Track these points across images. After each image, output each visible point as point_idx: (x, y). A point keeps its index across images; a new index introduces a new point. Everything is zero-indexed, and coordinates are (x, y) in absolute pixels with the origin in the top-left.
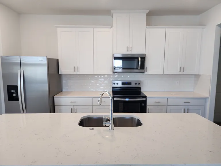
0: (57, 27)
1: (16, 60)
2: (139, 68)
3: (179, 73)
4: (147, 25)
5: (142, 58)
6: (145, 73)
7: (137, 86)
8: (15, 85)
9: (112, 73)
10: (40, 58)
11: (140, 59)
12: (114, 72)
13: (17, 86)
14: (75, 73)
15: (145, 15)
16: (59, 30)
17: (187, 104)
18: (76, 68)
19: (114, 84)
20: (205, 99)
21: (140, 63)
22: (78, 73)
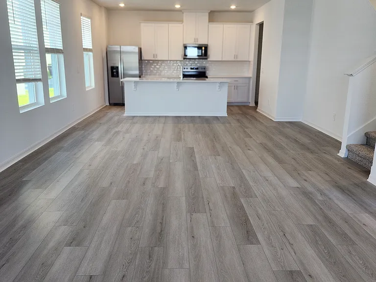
0: (140, 23)
1: (117, 48)
2: (203, 55)
3: (234, 60)
4: (209, 22)
5: (205, 47)
6: (208, 60)
7: (203, 70)
8: (117, 66)
9: (182, 59)
10: (133, 47)
11: (203, 48)
12: (184, 59)
13: (117, 67)
14: (154, 59)
15: (207, 14)
16: (142, 25)
17: (236, 82)
18: (155, 55)
19: (185, 69)
20: (250, 78)
21: (203, 52)
22: (156, 59)
